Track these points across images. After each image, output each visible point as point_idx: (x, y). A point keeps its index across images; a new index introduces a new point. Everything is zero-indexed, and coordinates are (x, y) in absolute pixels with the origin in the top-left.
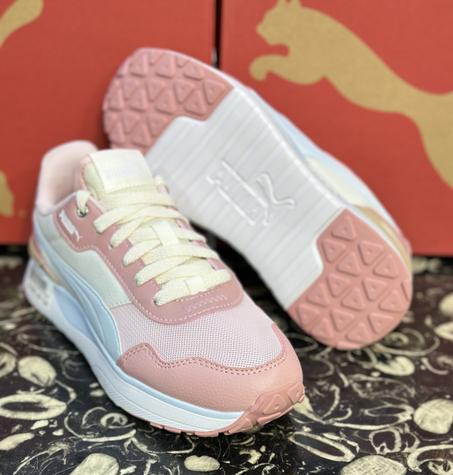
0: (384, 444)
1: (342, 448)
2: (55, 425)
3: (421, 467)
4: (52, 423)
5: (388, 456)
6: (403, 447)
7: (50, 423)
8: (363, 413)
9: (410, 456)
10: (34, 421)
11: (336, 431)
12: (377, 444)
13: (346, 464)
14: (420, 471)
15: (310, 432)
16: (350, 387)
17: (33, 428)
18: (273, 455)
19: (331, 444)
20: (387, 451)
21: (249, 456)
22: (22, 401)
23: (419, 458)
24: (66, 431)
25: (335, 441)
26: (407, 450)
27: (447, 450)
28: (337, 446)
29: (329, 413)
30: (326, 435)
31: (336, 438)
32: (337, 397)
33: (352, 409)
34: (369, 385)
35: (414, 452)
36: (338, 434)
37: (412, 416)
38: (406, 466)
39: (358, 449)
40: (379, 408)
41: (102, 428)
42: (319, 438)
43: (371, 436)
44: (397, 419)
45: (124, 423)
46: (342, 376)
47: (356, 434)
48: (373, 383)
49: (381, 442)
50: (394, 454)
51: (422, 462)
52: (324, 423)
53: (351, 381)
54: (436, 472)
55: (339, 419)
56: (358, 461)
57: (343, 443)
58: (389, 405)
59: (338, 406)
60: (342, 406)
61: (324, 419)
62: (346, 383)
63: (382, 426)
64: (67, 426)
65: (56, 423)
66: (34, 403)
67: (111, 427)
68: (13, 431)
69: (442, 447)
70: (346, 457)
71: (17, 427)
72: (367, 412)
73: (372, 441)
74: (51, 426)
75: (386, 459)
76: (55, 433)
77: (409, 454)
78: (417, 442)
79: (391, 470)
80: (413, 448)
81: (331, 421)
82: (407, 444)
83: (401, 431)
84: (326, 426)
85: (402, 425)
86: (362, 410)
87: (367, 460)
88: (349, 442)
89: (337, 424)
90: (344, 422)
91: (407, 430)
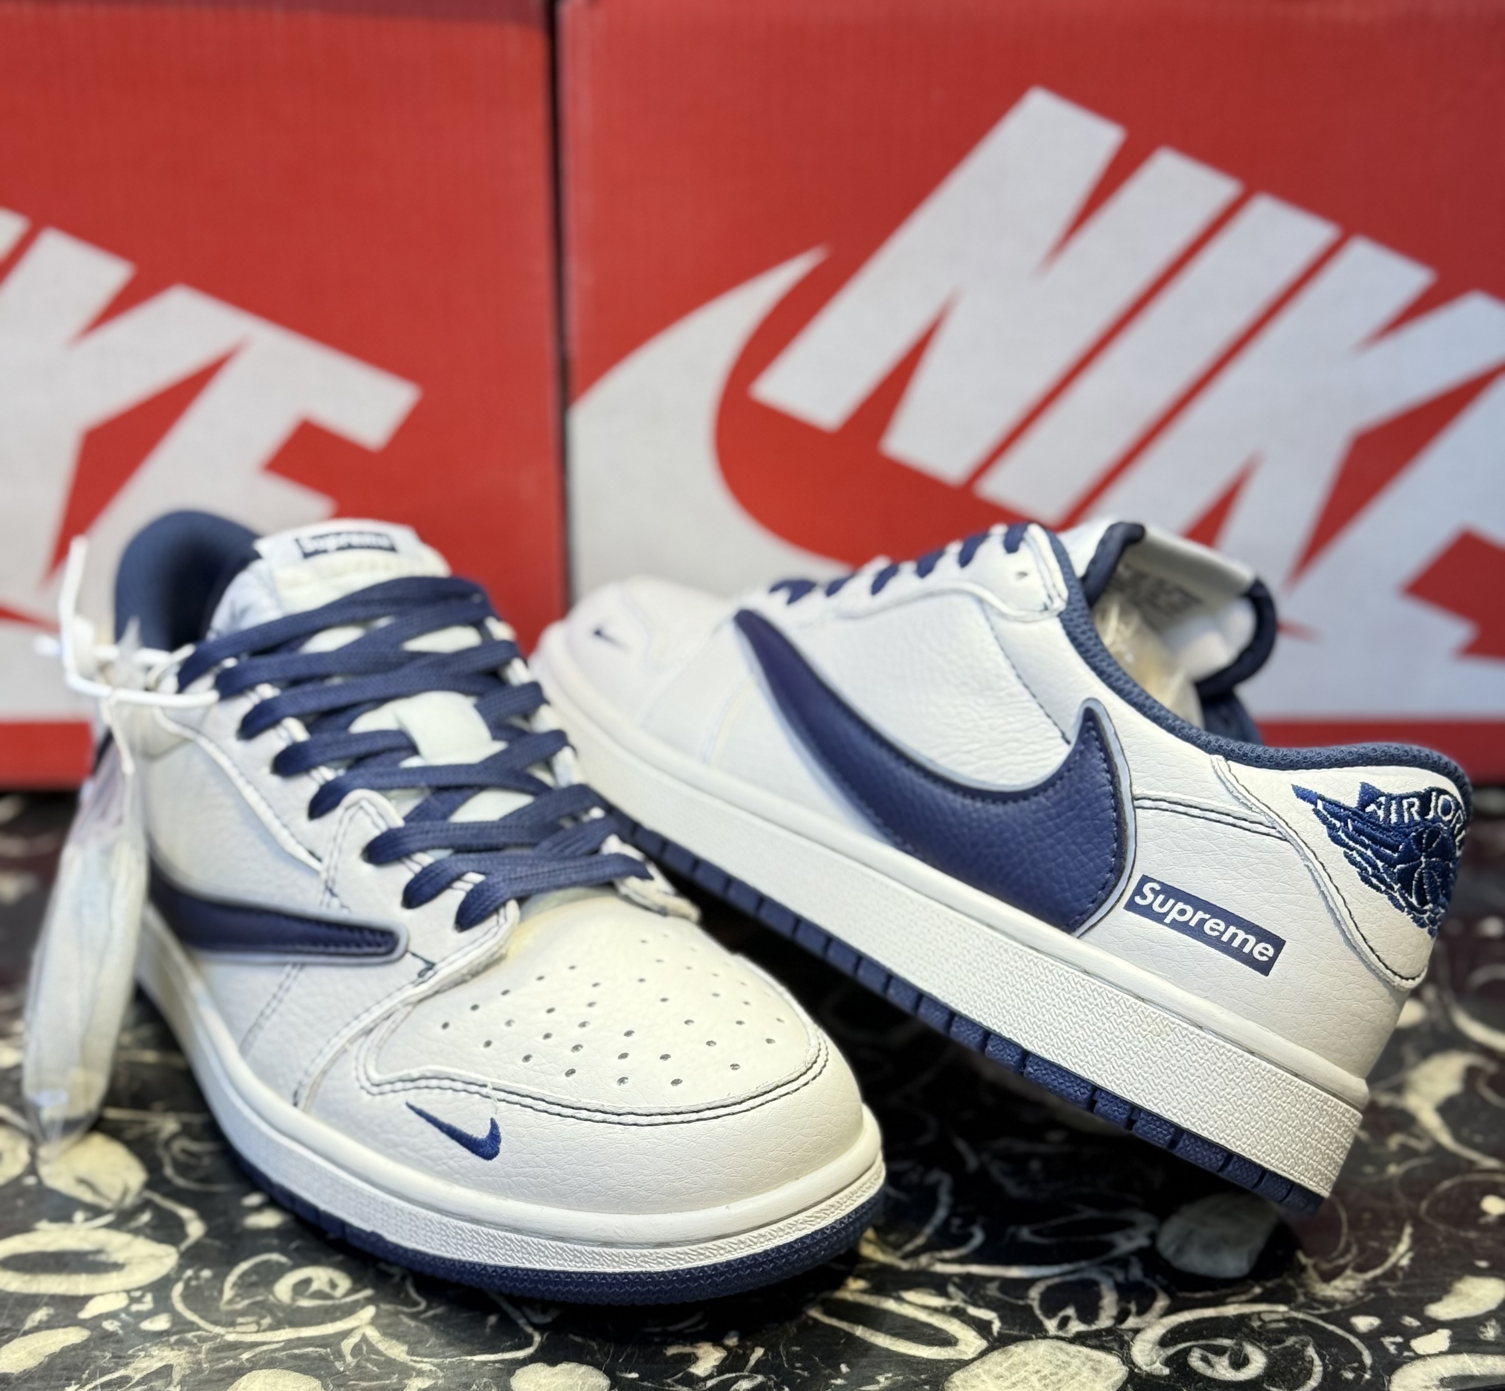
0: (1070, 1311)
1: (953, 1327)
2: (148, 1303)
3: (1168, 1362)
4: (139, 1300)
5: (1080, 1339)
6: (1122, 1316)
7: (133, 1300)
8: (1014, 1236)
9: (1139, 1337)
10: (87, 1298)
11: (939, 1285)
12: (1050, 1313)
13: (962, 1364)
14: (1166, 1371)
15: (864, 1291)
16: (983, 1171)
17: (85, 1314)
18: (759, 1352)
19: (923, 1316)
20: (1076, 1327)
21: (693, 1359)
22: (52, 1248)
23: (1164, 1342)
24: (176, 1318)
25: (936, 1310)
26: (1131, 1322)
27: (1242, 1319)
28: (937, 1321)
29: (920, 1241)
30: (910, 1296)
31: (938, 1302)
32: (944, 1198)
33: (985, 1229)
34: (1035, 1165)
35: (1150, 1325)
36: (942, 1292)
37: (1153, 1236)
38: (1128, 1360)
39: (996, 1326)
40: (1062, 1220)
41: (280, 1306)
42: (890, 1305)
43: (1034, 1294)
44: (1110, 1246)
45: (339, 1292)
46: (961, 1145)
47: (992, 1290)
48: (1046, 1159)
49: (1063, 1307)
50: (1098, 1334)
51: (1171, 1351)
52: (905, 1266)
53: (986, 1157)
54: (1209, 1372)
55: (947, 1254)
56: (996, 1356)
57: (957, 1313)
58: (1089, 1213)
59: (946, 1223)
60: (956, 1222)
61: (905, 1257)
62: (972, 1162)
63: (1067, 1267)
64: (180, 1306)
65: (149, 1298)
66: (86, 1254)
67: (305, 1303)
68: (29, 1324)
69: (1231, 1310)
70: (961, 1347)
71: (41, 1315)
72: (1025, 1234)
73: (1035, 1304)
74: (135, 1308)
75: (1074, 1349)
76: (147, 1325)
77: (1137, 1331)
78: (1161, 1303)
79: (1086, 1372)
80: (1149, 1317)
81: (924, 1260)
82: (1133, 1307)
83: (1120, 1277)
84: (909, 1273)
85: (1123, 1262)
86: (1011, 1229)
87: (1018, 1351)
88: (972, 1311)
89: (940, 1268)
90: (961, 1261)
91: (1136, 1272)
